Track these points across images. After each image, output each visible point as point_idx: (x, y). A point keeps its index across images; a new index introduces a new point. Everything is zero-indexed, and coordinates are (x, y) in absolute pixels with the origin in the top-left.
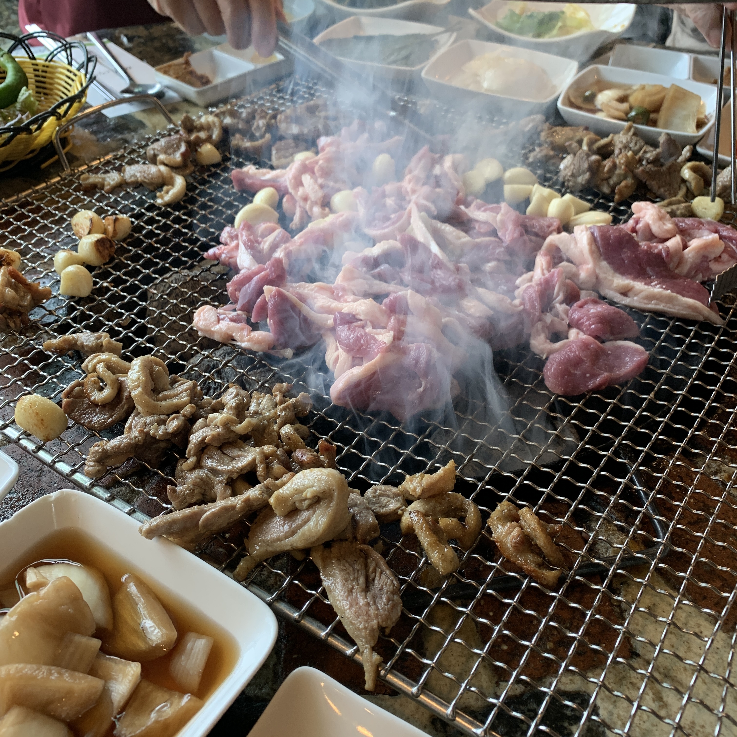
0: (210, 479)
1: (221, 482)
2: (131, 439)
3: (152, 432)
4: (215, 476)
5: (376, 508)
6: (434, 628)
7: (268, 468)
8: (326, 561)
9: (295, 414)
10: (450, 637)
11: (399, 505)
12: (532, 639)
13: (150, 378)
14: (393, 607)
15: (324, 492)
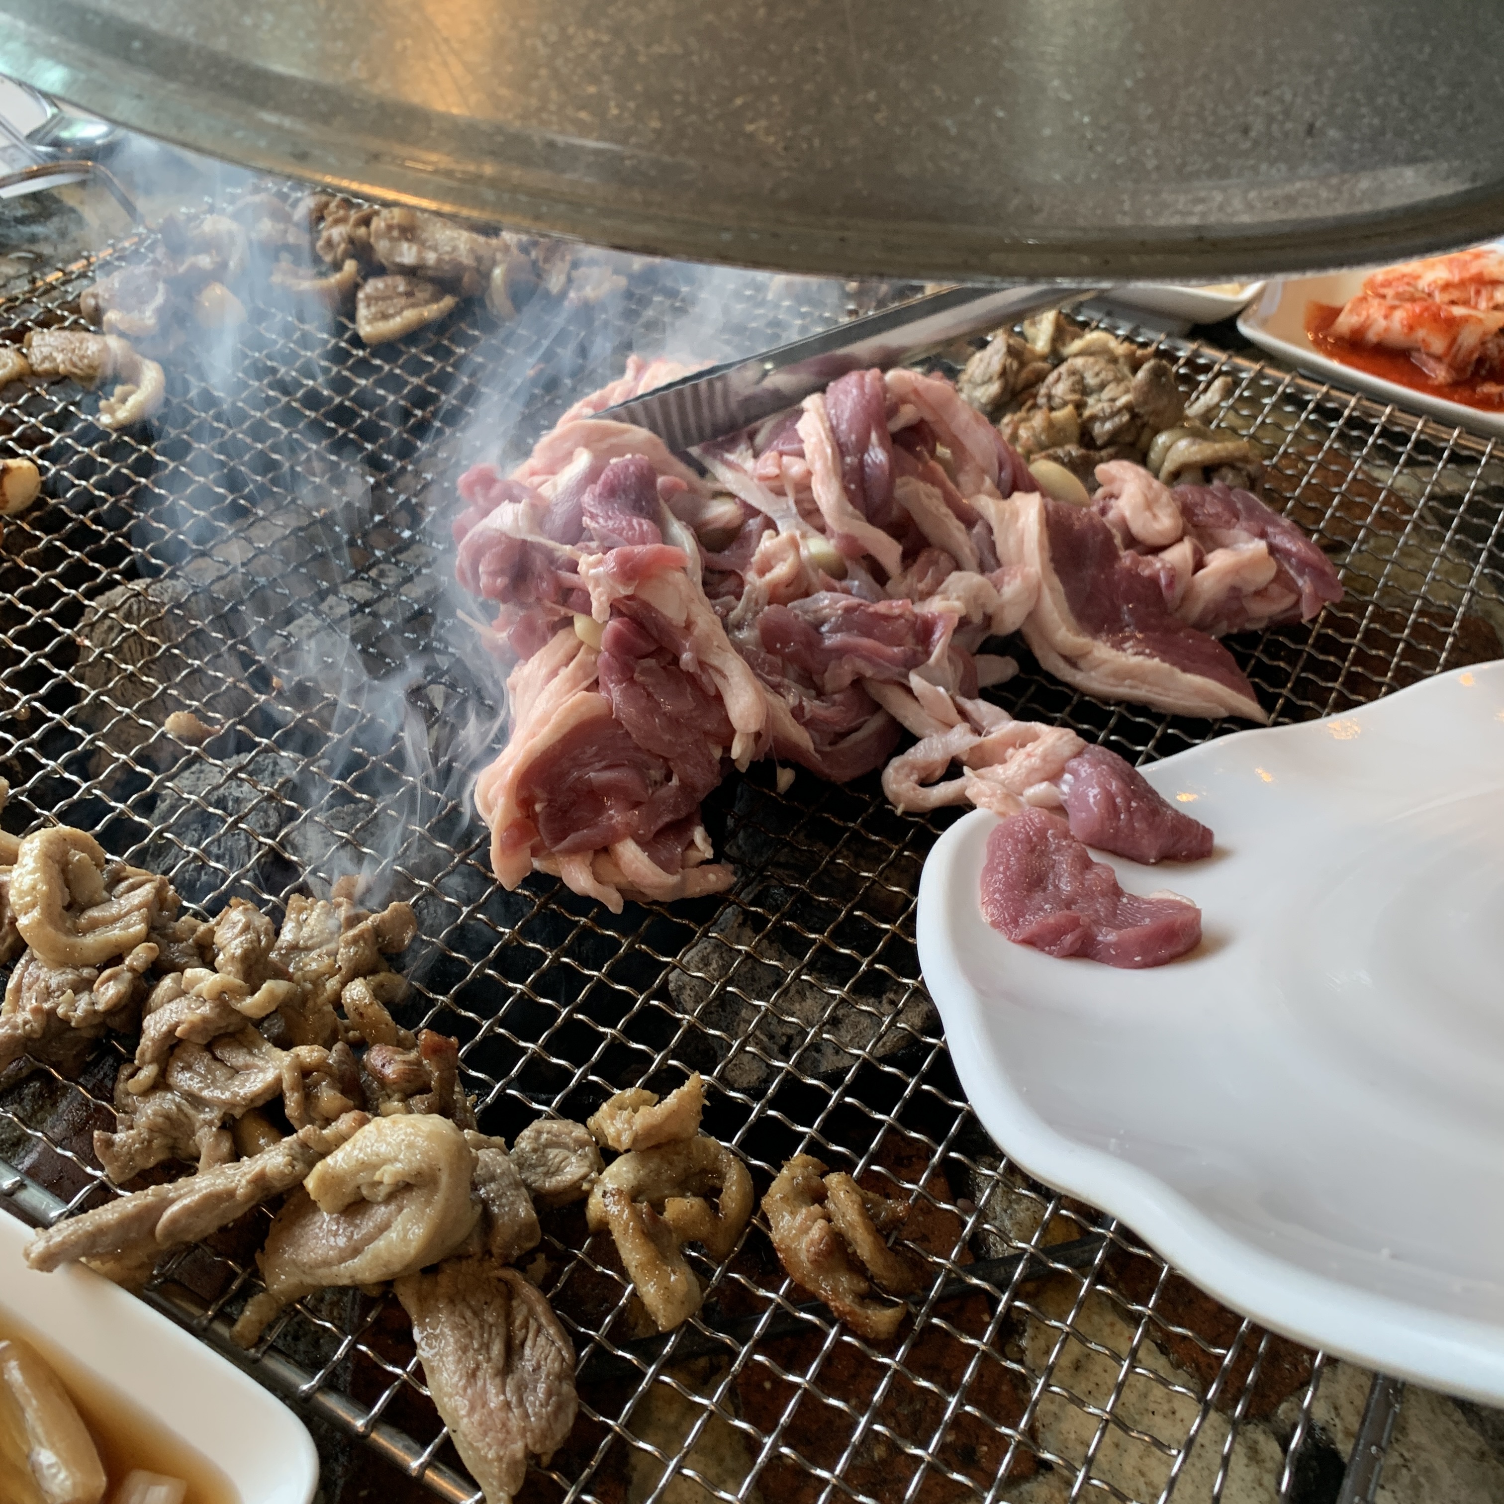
0: (186, 1115)
1: (210, 1124)
2: (15, 1027)
3: (60, 1011)
4: (196, 1108)
5: (535, 1178)
6: (642, 1445)
7: (308, 1097)
8: (425, 1302)
9: (379, 950)
10: (672, 1464)
11: (584, 1170)
12: (837, 1463)
13: (61, 882)
14: (560, 1408)
15: (419, 1174)
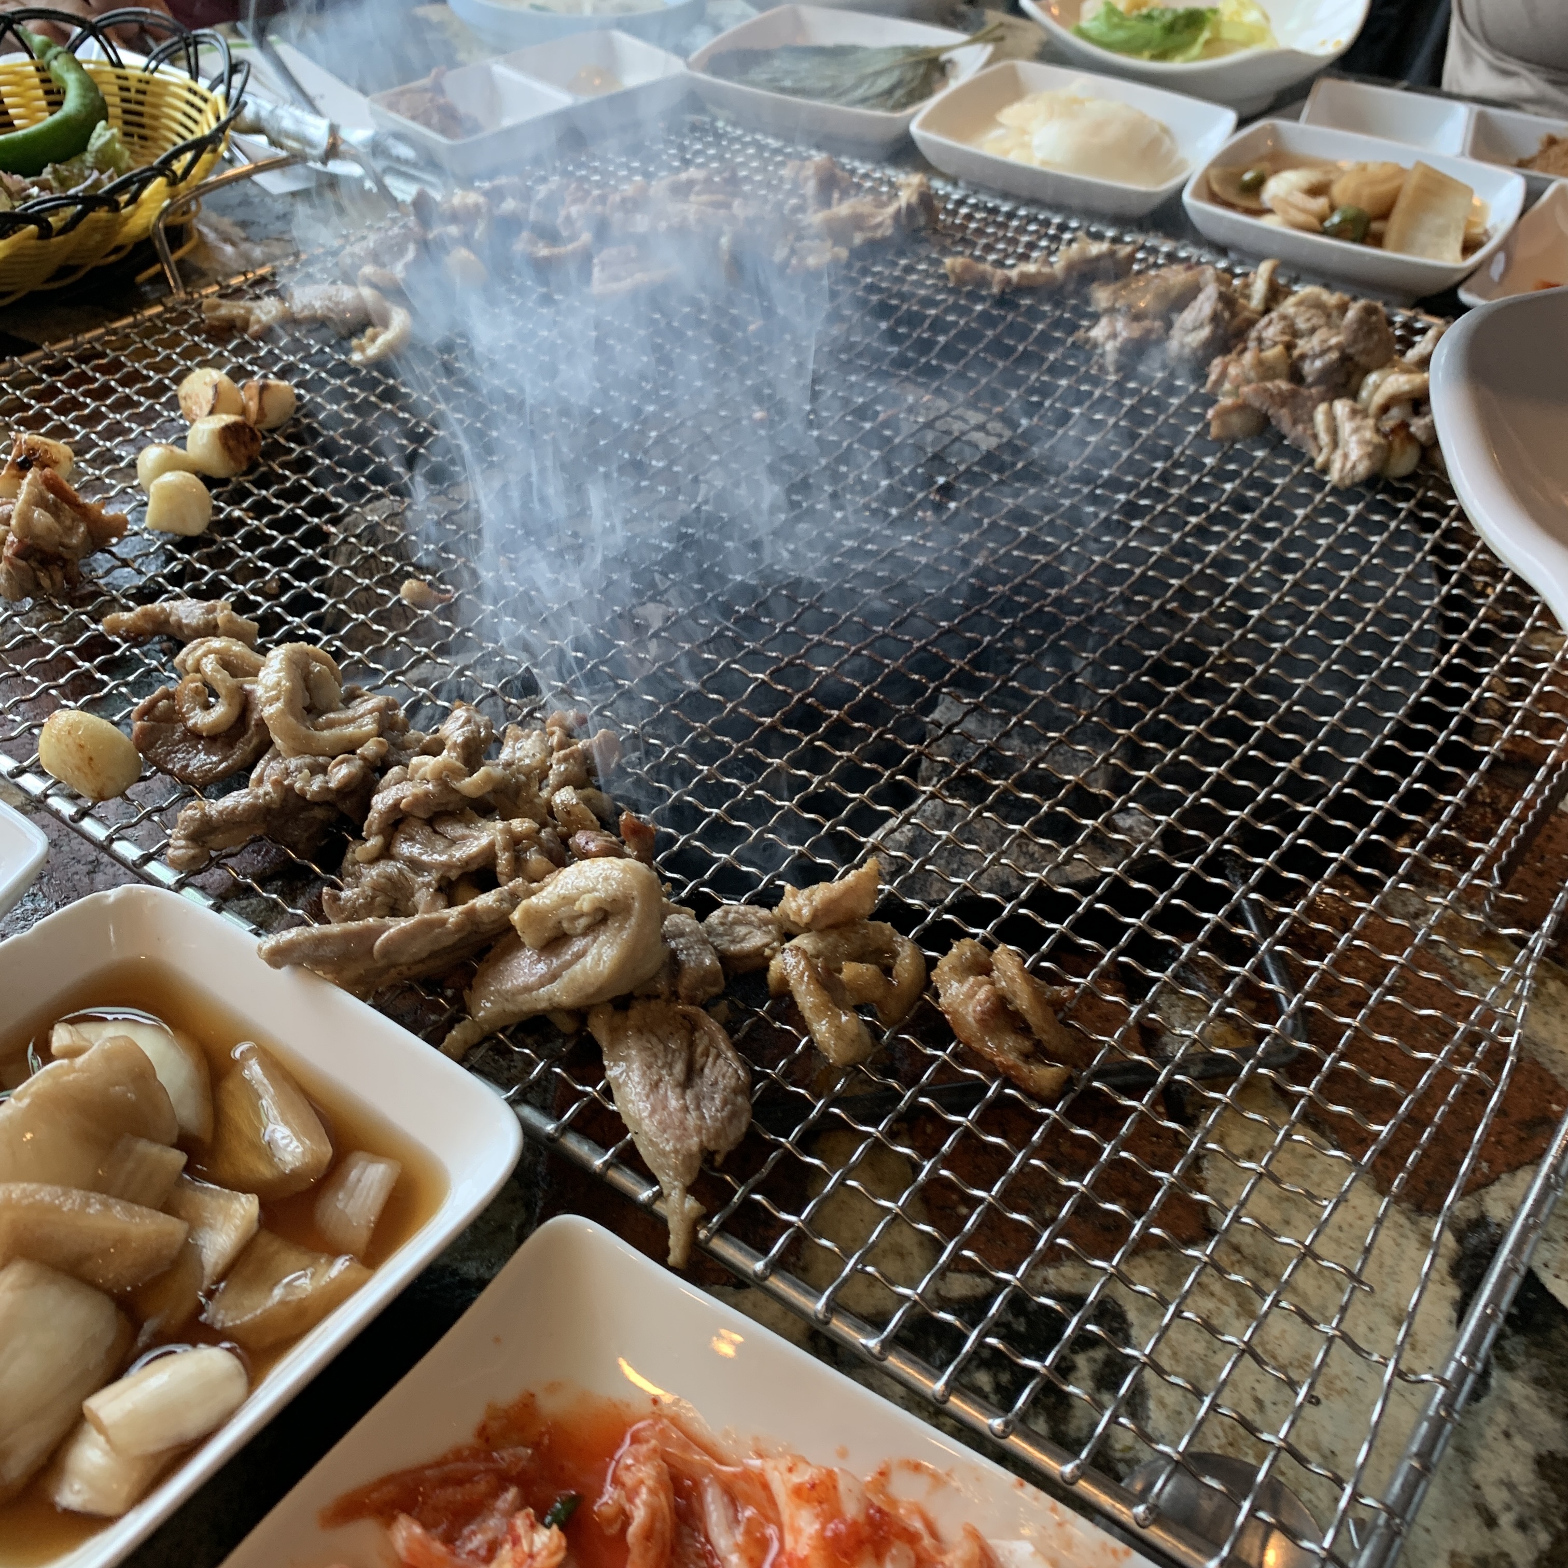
0: (406, 879)
1: (428, 885)
2: (258, 798)
3: (298, 786)
4: (416, 873)
5: (722, 942)
6: (809, 1160)
7: (518, 860)
8: (616, 1034)
9: (582, 769)
10: (837, 1177)
11: (766, 939)
12: (993, 1186)
13: (302, 687)
14: (733, 1115)
15: (614, 901)
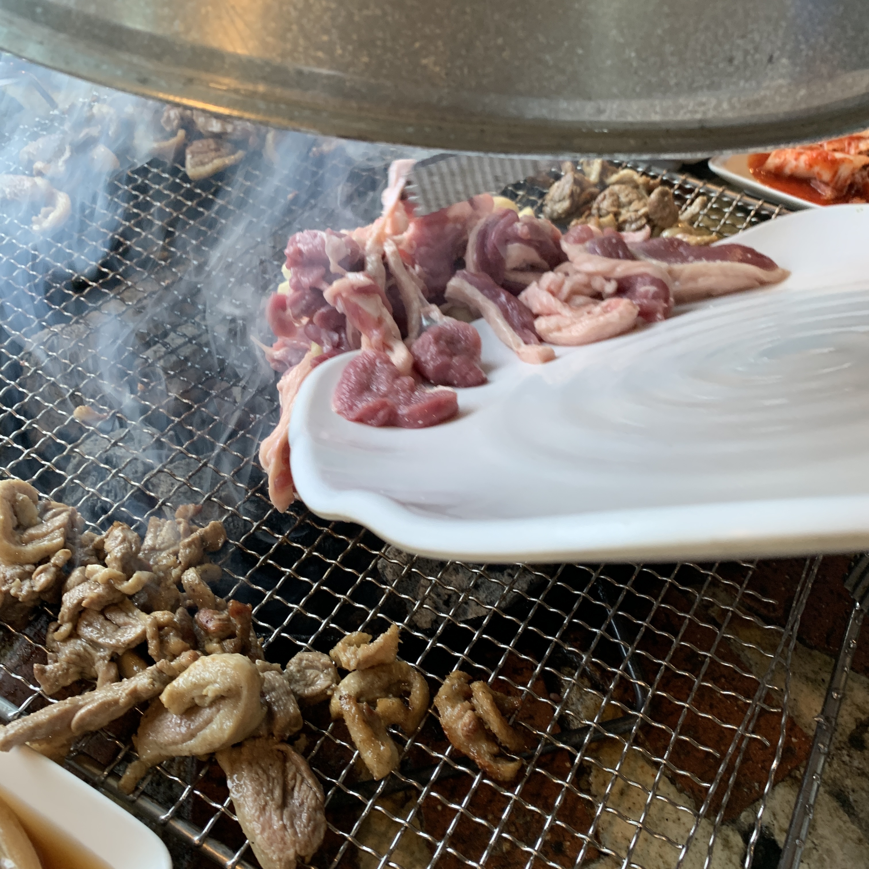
0: (89, 654)
1: (104, 658)
3: (12, 592)
4: (95, 649)
5: (298, 688)
6: (365, 848)
7: (162, 642)
8: (234, 764)
9: (205, 550)
10: (383, 860)
11: (328, 683)
12: (481, 857)
13: (11, 513)
14: (315, 829)
15: (229, 690)
